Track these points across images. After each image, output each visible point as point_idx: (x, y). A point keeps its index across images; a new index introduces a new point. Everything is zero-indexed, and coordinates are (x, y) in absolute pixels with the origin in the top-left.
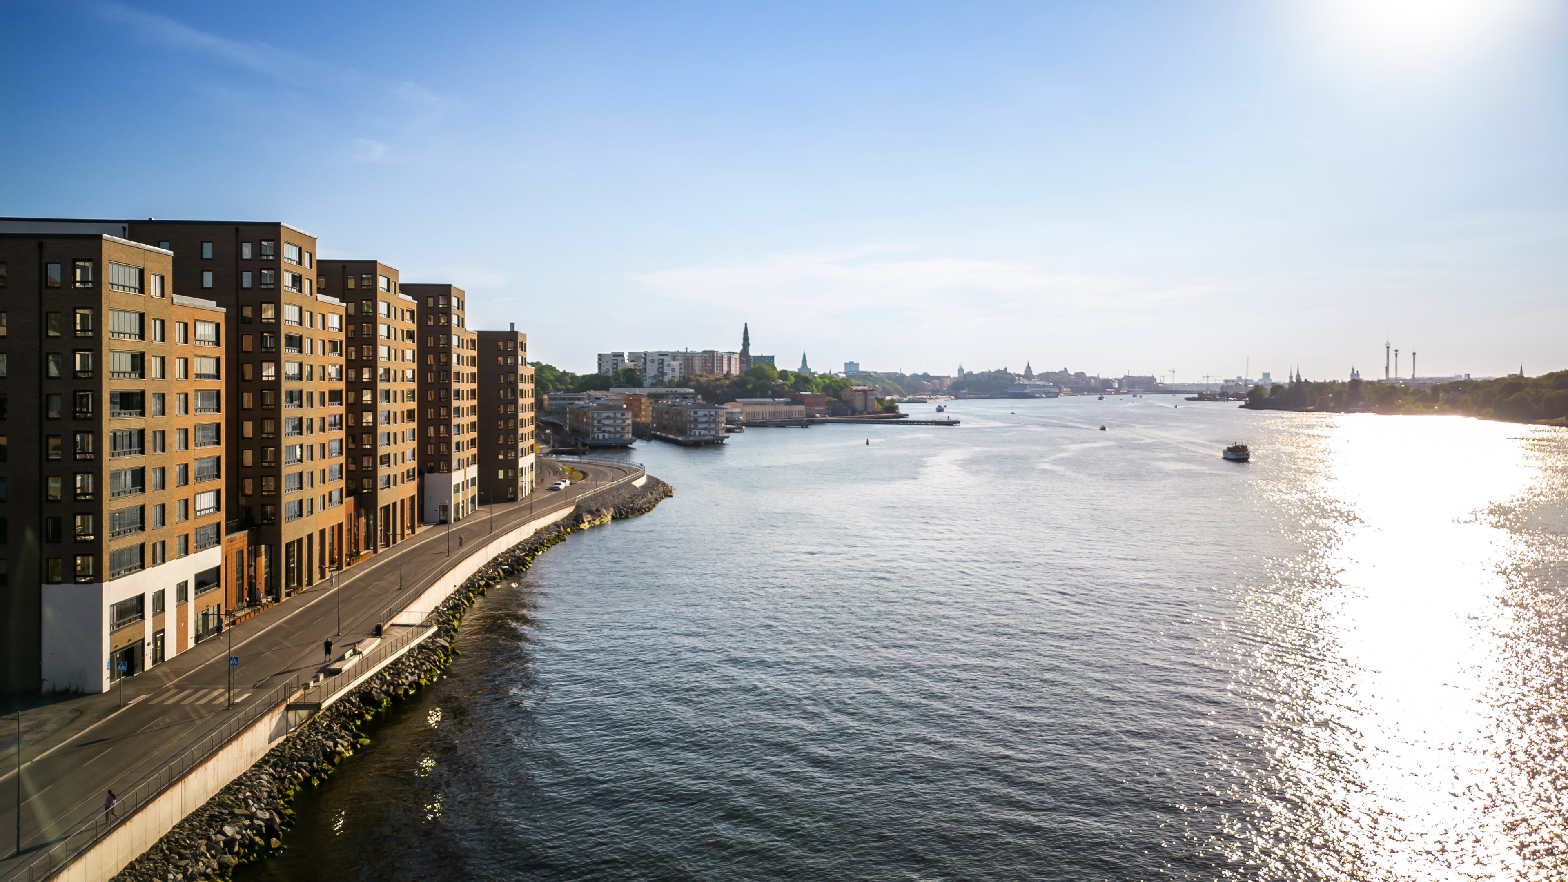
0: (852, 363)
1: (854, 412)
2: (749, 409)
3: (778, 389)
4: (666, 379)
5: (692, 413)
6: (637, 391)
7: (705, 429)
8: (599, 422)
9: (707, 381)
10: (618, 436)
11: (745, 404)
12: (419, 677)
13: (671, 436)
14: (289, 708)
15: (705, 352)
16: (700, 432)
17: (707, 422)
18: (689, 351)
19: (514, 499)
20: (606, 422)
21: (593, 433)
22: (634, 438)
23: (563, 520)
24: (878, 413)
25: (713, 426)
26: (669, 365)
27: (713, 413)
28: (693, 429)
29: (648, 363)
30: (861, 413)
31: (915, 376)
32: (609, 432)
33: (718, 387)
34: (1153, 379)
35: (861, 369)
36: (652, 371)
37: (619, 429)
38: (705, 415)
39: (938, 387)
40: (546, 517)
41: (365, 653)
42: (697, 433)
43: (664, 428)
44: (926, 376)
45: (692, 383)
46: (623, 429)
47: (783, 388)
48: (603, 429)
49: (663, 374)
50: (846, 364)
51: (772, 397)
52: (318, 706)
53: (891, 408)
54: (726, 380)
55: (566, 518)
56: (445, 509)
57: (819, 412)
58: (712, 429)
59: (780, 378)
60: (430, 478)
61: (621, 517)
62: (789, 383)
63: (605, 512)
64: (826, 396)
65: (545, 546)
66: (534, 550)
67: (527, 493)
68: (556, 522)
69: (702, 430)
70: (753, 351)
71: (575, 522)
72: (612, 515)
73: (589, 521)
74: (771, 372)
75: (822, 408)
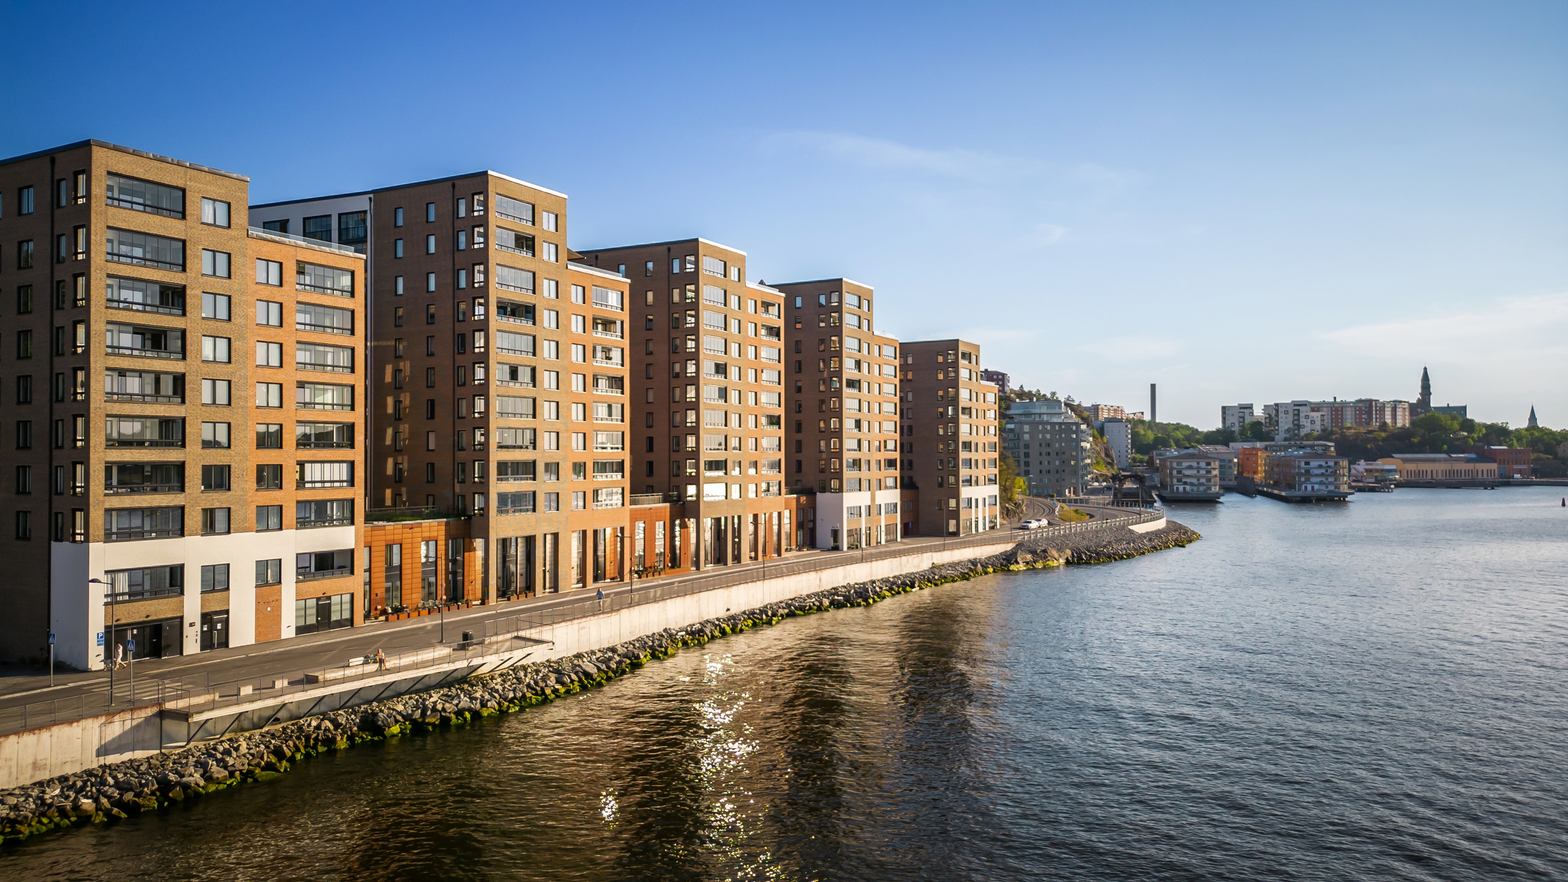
2: (1411, 467)
3: (1458, 443)
4: (1303, 432)
5: (1302, 464)
6: (1259, 444)
7: (1320, 483)
8: (1179, 472)
9: (1355, 434)
10: (1202, 488)
11: (1405, 461)
12: (484, 705)
13: (1276, 492)
15: (1360, 401)
16: (1313, 487)
17: (1322, 475)
18: (1338, 400)
19: (952, 534)
20: (1188, 472)
21: (1172, 486)
22: (1221, 492)
23: (989, 557)
25: (1331, 479)
26: (1307, 417)
27: (1331, 464)
28: (1304, 483)
29: (1280, 415)
32: (1192, 484)
33: (1369, 441)
36: (1285, 423)
37: (1203, 480)
38: (1320, 466)
42: (1309, 487)
43: (1276, 485)
45: (1335, 436)
46: (1209, 480)
47: (1465, 442)
48: (1184, 480)
49: (1299, 426)
51: (1448, 452)
54: (1385, 431)
55: (996, 557)
56: (836, 534)
57: (1520, 472)
58: (1331, 483)
59: (1462, 430)
60: (822, 498)
61: (1079, 564)
62: (1475, 436)
63: (1055, 553)
64: (1533, 452)
65: (931, 582)
66: (907, 585)
67: (981, 530)
68: (975, 559)
69: (1316, 483)
70: (1435, 402)
71: (1005, 562)
72: (1067, 559)
73: (1027, 563)
74: (1449, 422)
75: (1525, 467)
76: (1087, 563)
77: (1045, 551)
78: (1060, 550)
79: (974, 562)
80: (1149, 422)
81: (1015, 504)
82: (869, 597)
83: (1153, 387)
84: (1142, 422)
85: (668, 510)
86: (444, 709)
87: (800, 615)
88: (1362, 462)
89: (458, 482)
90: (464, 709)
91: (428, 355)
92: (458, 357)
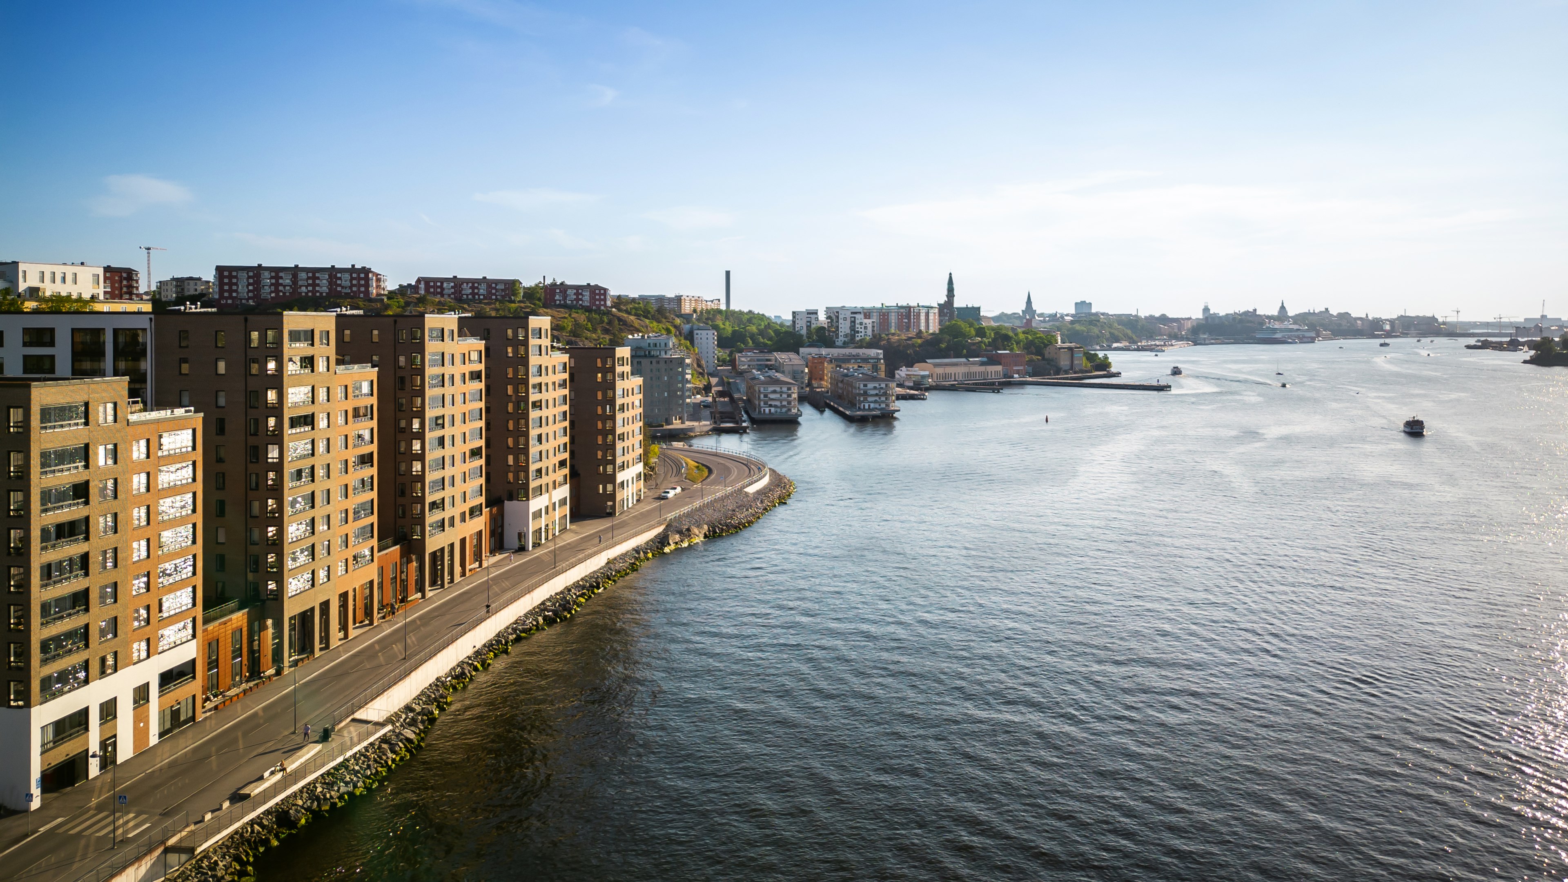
0: (1083, 303)
1: (1058, 371)
2: (940, 371)
3: (974, 347)
4: (858, 339)
5: (862, 386)
6: (824, 351)
7: (875, 402)
8: (766, 396)
9: (899, 340)
10: (784, 410)
11: (936, 365)
12: (355, 786)
13: (841, 409)
14: (167, 850)
15: (902, 306)
16: (870, 406)
17: (877, 395)
18: (885, 305)
19: (611, 514)
20: (772, 396)
21: (762, 407)
23: (647, 543)
24: (1087, 372)
25: (883, 399)
26: (861, 324)
27: (883, 385)
28: (863, 402)
29: (840, 321)
30: (1066, 372)
31: (1151, 318)
32: (776, 406)
33: (908, 347)
34: (1434, 319)
35: (1094, 310)
36: (844, 328)
37: (785, 403)
38: (875, 388)
39: (1176, 330)
40: (632, 540)
41: (288, 770)
42: (867, 407)
43: (841, 401)
44: (1164, 319)
45: (882, 343)
46: (789, 403)
47: (980, 347)
48: (770, 403)
49: (854, 333)
50: (1076, 304)
51: (967, 356)
52: (192, 850)
53: (1104, 366)
54: (921, 338)
55: (651, 540)
56: (522, 536)
57: (1018, 372)
58: (883, 402)
59: (977, 335)
60: (510, 506)
61: (714, 537)
62: (987, 341)
63: (696, 531)
64: (1028, 354)
65: (610, 579)
66: (594, 587)
67: (630, 505)
68: (638, 547)
69: (872, 402)
70: (958, 303)
71: (660, 545)
72: (705, 534)
73: (676, 543)
74: (968, 329)
75: (1021, 368)
76: (720, 536)
77: (688, 530)
78: (699, 526)
79: (637, 550)
80: (726, 311)
81: (650, 468)
82: (572, 609)
83: (728, 273)
84: (719, 312)
85: (399, 551)
86: (331, 797)
87: (525, 638)
88: (904, 368)
89: (251, 571)
90: (344, 793)
91: (217, 461)
92: (250, 466)
